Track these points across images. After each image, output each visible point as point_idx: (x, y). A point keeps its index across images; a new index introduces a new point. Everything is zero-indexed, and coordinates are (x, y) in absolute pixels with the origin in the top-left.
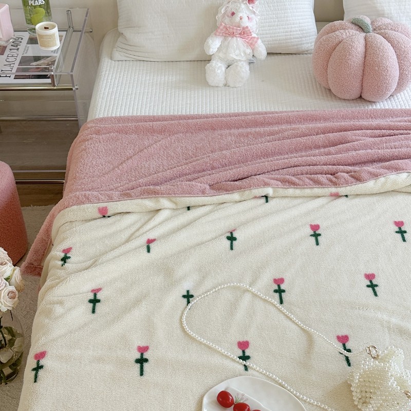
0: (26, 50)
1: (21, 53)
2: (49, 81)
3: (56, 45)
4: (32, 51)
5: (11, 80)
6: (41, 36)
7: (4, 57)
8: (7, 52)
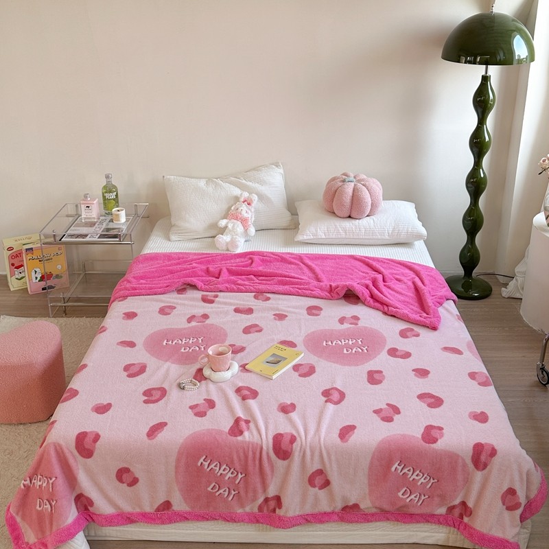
0: (107, 225)
1: (104, 226)
2: (118, 239)
3: (123, 220)
4: (111, 225)
5: (96, 239)
7: (94, 228)
8: (96, 225)
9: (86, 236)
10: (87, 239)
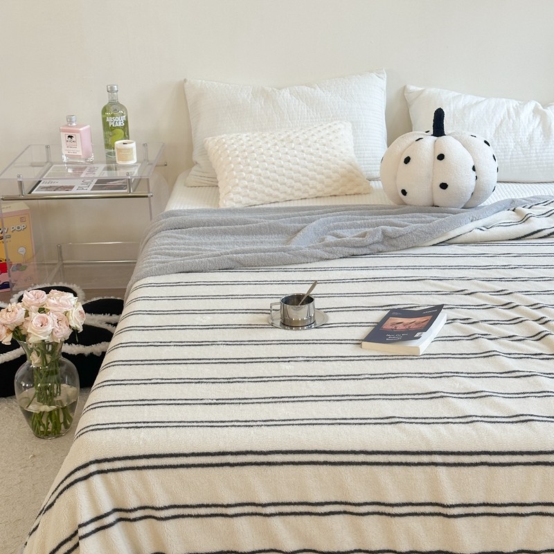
1: (98, 176)
3: (133, 159)
5: (89, 191)
6: (120, 150)
9: (71, 187)
10: (74, 191)
